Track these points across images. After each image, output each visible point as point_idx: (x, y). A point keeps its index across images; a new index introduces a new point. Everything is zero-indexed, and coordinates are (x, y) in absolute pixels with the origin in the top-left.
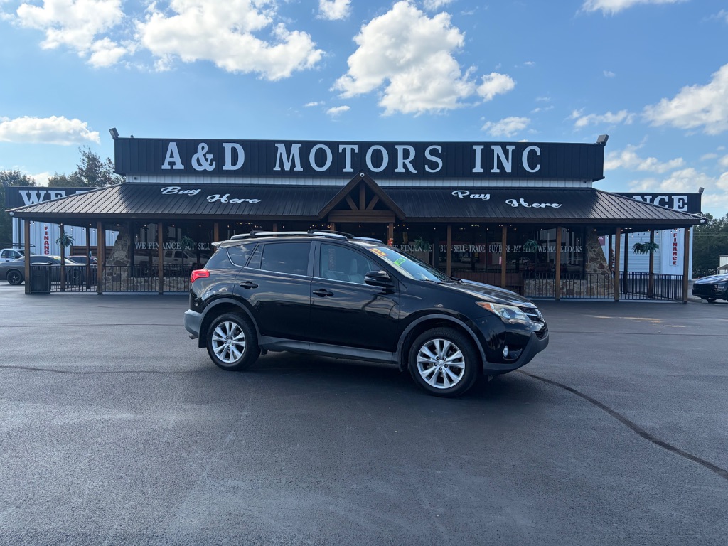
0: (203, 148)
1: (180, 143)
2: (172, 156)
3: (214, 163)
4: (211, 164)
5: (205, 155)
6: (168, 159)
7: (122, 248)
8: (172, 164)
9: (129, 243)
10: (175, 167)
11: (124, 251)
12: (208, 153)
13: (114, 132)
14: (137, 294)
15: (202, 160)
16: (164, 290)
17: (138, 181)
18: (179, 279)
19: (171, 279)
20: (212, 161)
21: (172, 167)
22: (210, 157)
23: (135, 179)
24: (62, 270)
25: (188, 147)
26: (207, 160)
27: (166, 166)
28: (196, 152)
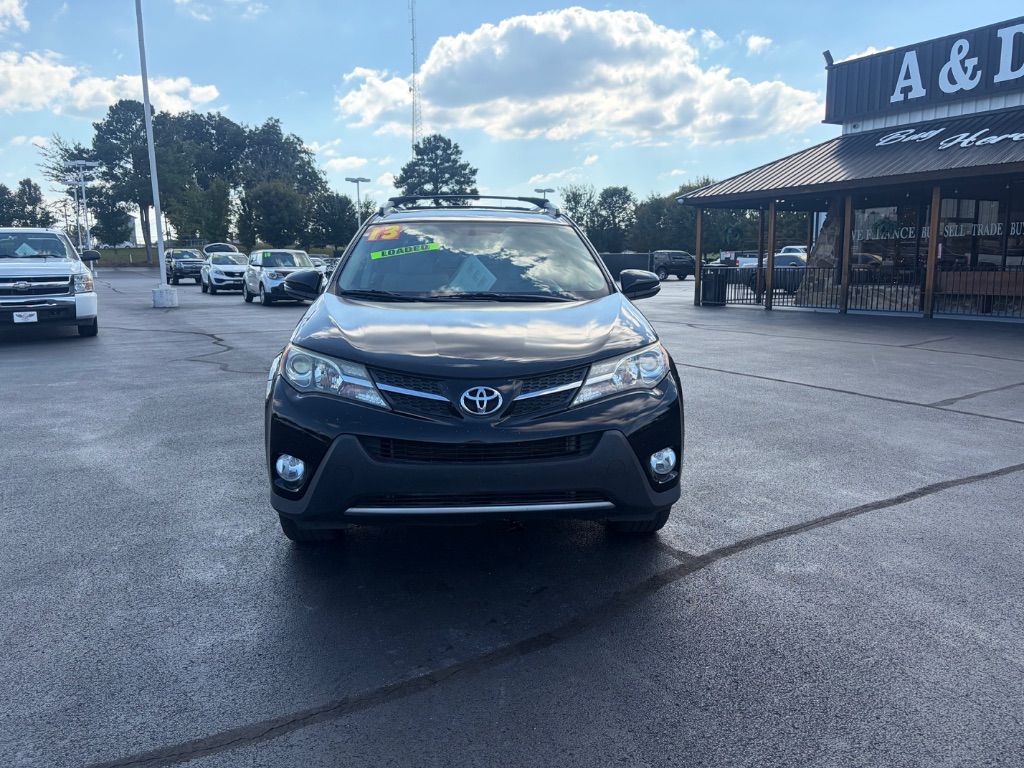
0: (960, 49)
1: (921, 49)
2: (907, 76)
3: (979, 73)
4: (972, 77)
5: (962, 62)
6: (901, 83)
7: (829, 239)
8: (906, 90)
9: (837, 233)
10: (911, 96)
11: (830, 244)
12: (968, 56)
13: (827, 55)
14: (812, 310)
15: (958, 73)
16: (849, 307)
17: (859, 130)
18: (906, 288)
19: (894, 289)
20: (975, 69)
21: (906, 97)
22: (972, 62)
23: (854, 127)
24: (758, 272)
25: (933, 54)
26: (965, 70)
27: (897, 97)
28: (947, 59)
